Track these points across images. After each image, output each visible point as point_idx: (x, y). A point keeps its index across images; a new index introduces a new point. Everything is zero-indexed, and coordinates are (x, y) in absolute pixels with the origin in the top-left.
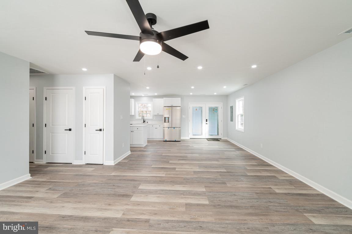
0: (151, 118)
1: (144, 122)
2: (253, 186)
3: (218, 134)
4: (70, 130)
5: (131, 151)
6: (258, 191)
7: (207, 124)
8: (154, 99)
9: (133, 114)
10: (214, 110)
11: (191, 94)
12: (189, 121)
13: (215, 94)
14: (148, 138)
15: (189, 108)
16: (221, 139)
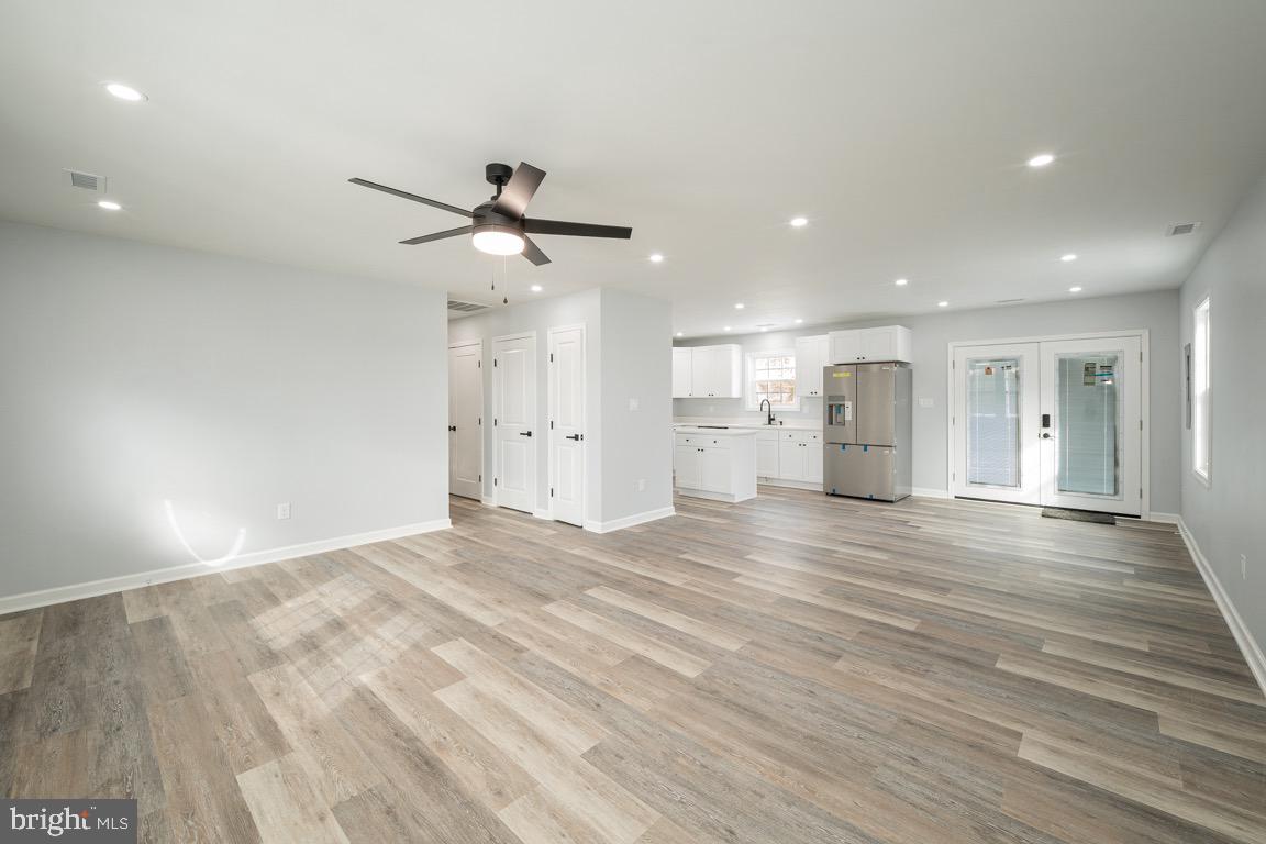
0: (794, 405)
1: (770, 423)
2: (946, 704)
3: (1116, 492)
4: (529, 434)
5: (678, 507)
6: (926, 717)
7: (1046, 436)
8: (798, 340)
9: (735, 394)
10: (1089, 372)
11: (943, 304)
12: (950, 422)
13: (1075, 290)
14: (776, 477)
15: (950, 365)
16: (1139, 517)
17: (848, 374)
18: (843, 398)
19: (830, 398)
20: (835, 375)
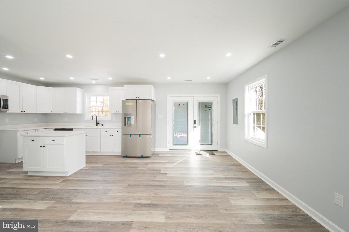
0: (109, 117)
1: (97, 125)
3: (212, 143)
7: (195, 127)
8: (111, 88)
9: (78, 111)
10: (206, 107)
11: (169, 78)
12: (168, 123)
13: (208, 78)
14: (99, 151)
15: (168, 102)
16: (217, 150)
17: (133, 104)
18: (130, 114)
19: (125, 114)
20: (127, 104)
